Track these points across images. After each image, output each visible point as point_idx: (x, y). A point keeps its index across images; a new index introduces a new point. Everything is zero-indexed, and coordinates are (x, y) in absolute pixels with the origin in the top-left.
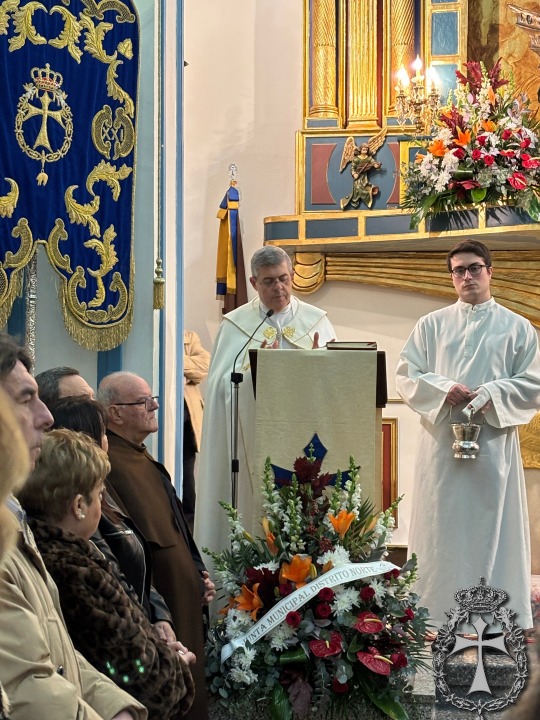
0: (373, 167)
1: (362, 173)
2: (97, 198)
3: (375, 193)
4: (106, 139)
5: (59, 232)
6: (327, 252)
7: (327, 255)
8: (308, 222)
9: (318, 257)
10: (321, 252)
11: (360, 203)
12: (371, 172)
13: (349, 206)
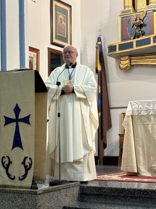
0: (141, 24)
1: (138, 26)
3: (142, 33)
6: (131, 55)
7: (130, 56)
8: (119, 45)
9: (127, 57)
10: (129, 56)
11: (138, 37)
12: (141, 26)
13: (134, 38)
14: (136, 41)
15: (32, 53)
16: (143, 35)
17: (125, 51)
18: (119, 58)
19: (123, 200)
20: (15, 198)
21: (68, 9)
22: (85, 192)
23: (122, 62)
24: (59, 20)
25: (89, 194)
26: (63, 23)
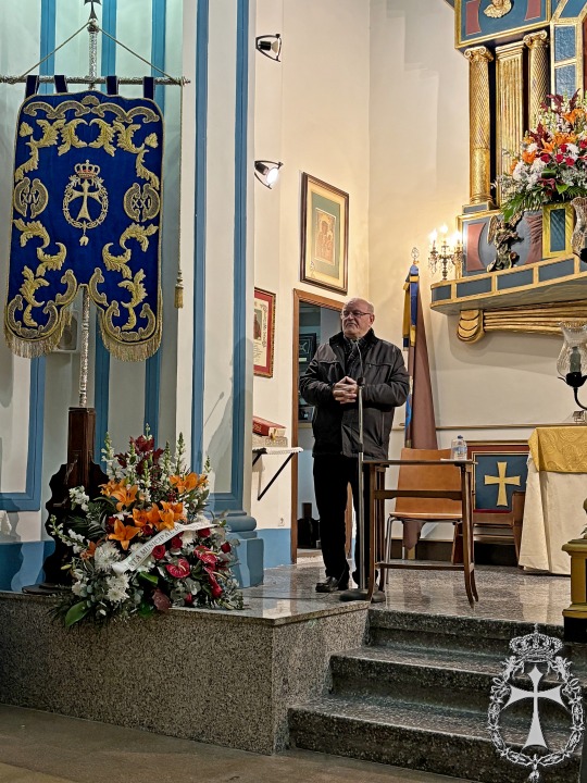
0: (510, 237)
1: (503, 242)
2: (129, 251)
3: (513, 258)
4: (136, 207)
5: (98, 276)
6: (485, 309)
7: (484, 311)
8: (459, 285)
9: (476, 313)
10: (480, 309)
11: (503, 266)
12: (510, 241)
13: (494, 269)
14: (499, 277)
15: (260, 302)
16: (515, 261)
17: (472, 298)
18: (455, 313)
19: (471, 647)
20: (223, 632)
21: (341, 201)
22: (381, 623)
23: (462, 323)
24: (321, 226)
25: (391, 630)
26: (329, 233)
